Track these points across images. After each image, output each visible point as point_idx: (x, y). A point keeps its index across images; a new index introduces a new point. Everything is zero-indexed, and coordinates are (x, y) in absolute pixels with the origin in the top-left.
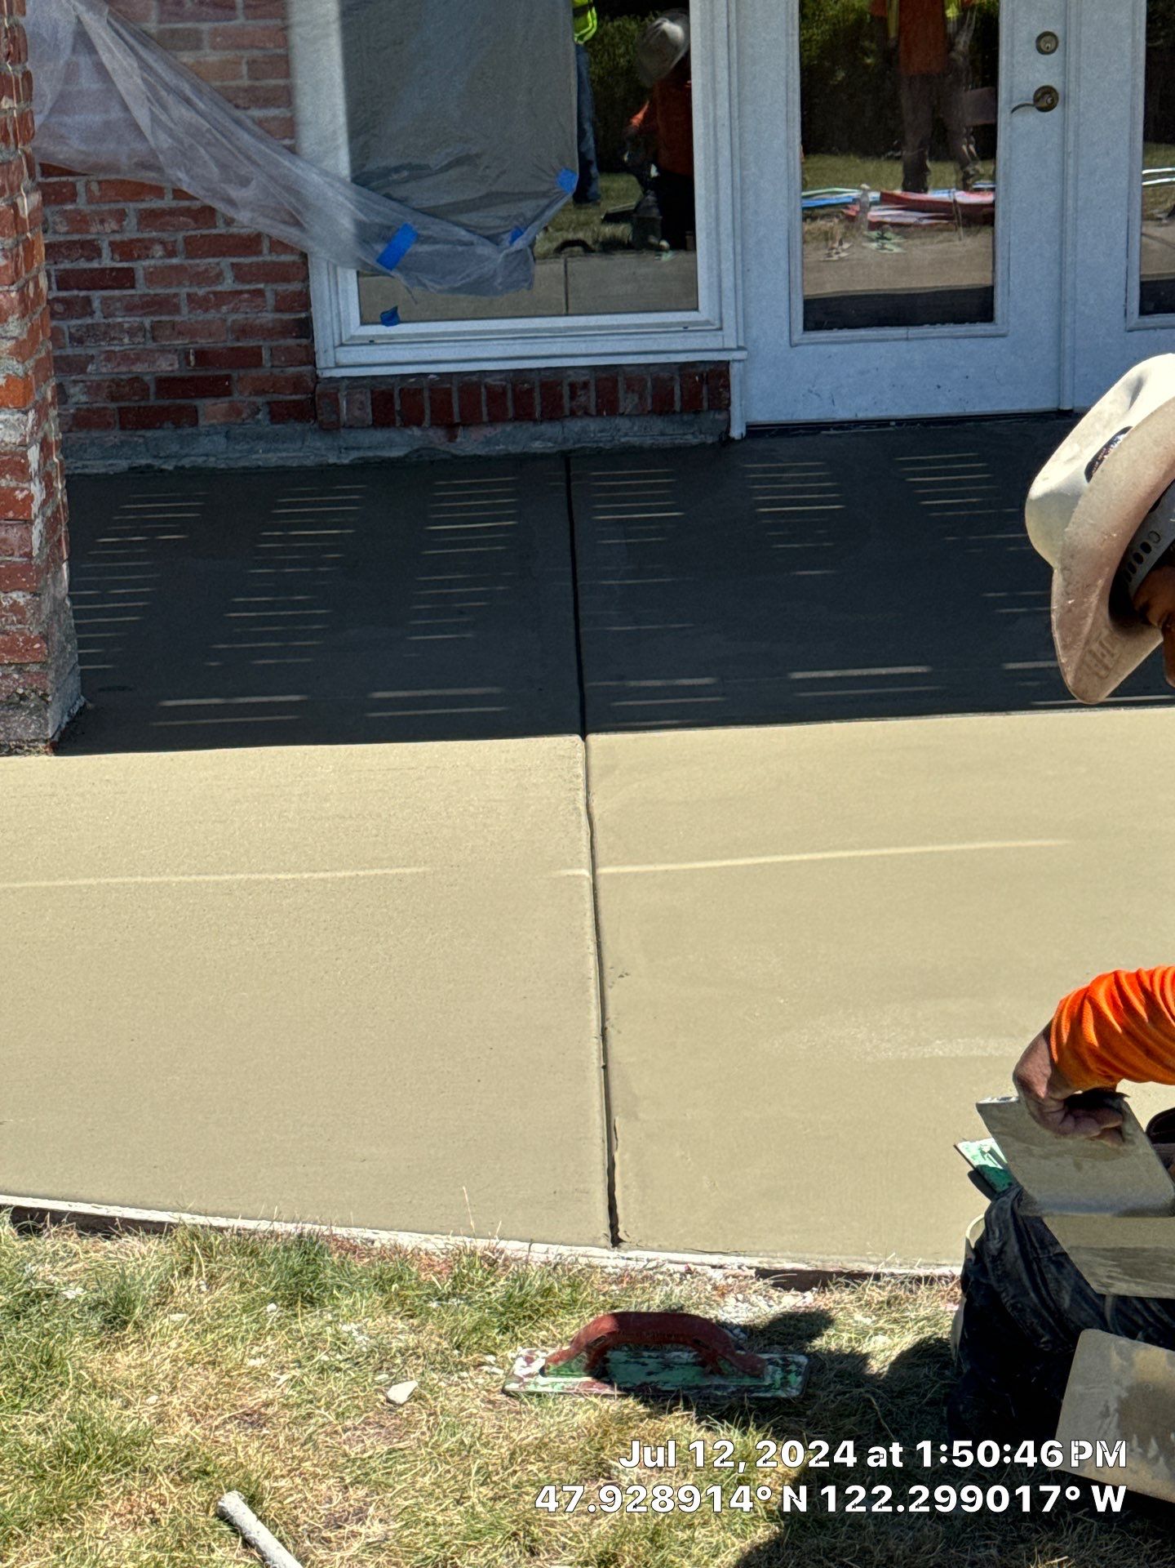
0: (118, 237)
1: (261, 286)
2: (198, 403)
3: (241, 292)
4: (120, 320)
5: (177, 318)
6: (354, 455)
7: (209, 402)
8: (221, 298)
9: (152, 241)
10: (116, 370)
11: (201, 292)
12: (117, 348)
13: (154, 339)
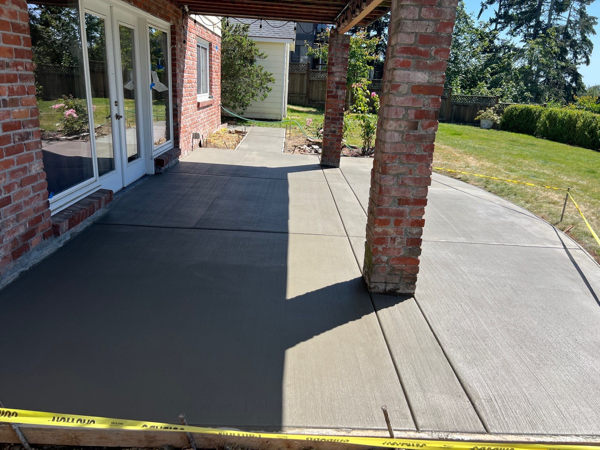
0: (5, 185)
1: (39, 192)
2: (29, 241)
3: (35, 196)
4: (9, 217)
5: (22, 211)
6: (63, 242)
7: (32, 239)
8: (32, 199)
9: (14, 183)
10: (10, 238)
11: (27, 199)
12: (9, 229)
13: (18, 222)
